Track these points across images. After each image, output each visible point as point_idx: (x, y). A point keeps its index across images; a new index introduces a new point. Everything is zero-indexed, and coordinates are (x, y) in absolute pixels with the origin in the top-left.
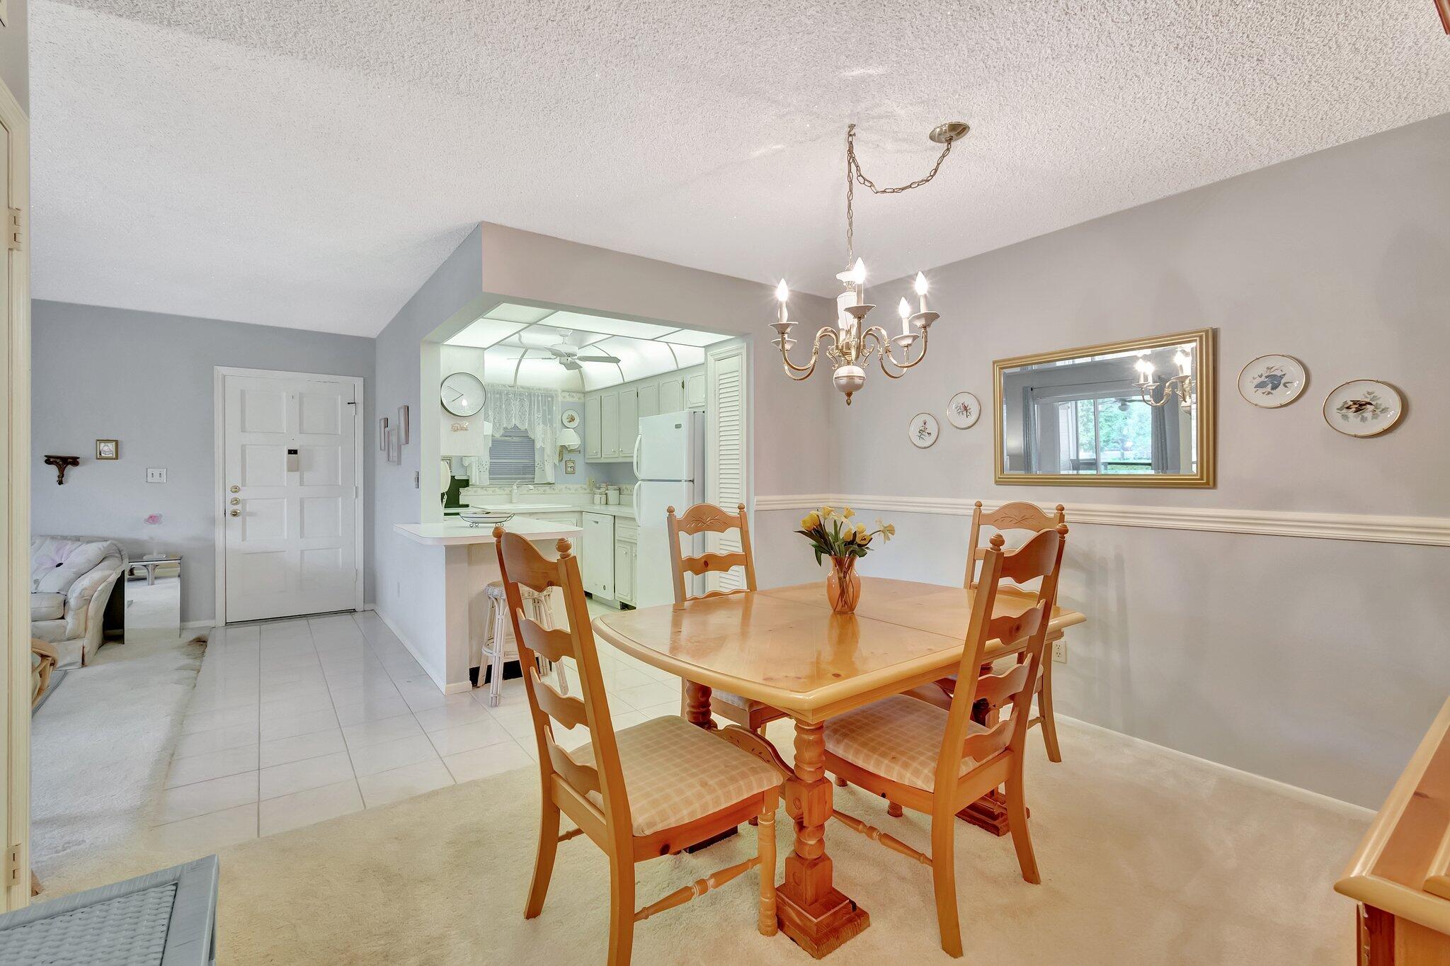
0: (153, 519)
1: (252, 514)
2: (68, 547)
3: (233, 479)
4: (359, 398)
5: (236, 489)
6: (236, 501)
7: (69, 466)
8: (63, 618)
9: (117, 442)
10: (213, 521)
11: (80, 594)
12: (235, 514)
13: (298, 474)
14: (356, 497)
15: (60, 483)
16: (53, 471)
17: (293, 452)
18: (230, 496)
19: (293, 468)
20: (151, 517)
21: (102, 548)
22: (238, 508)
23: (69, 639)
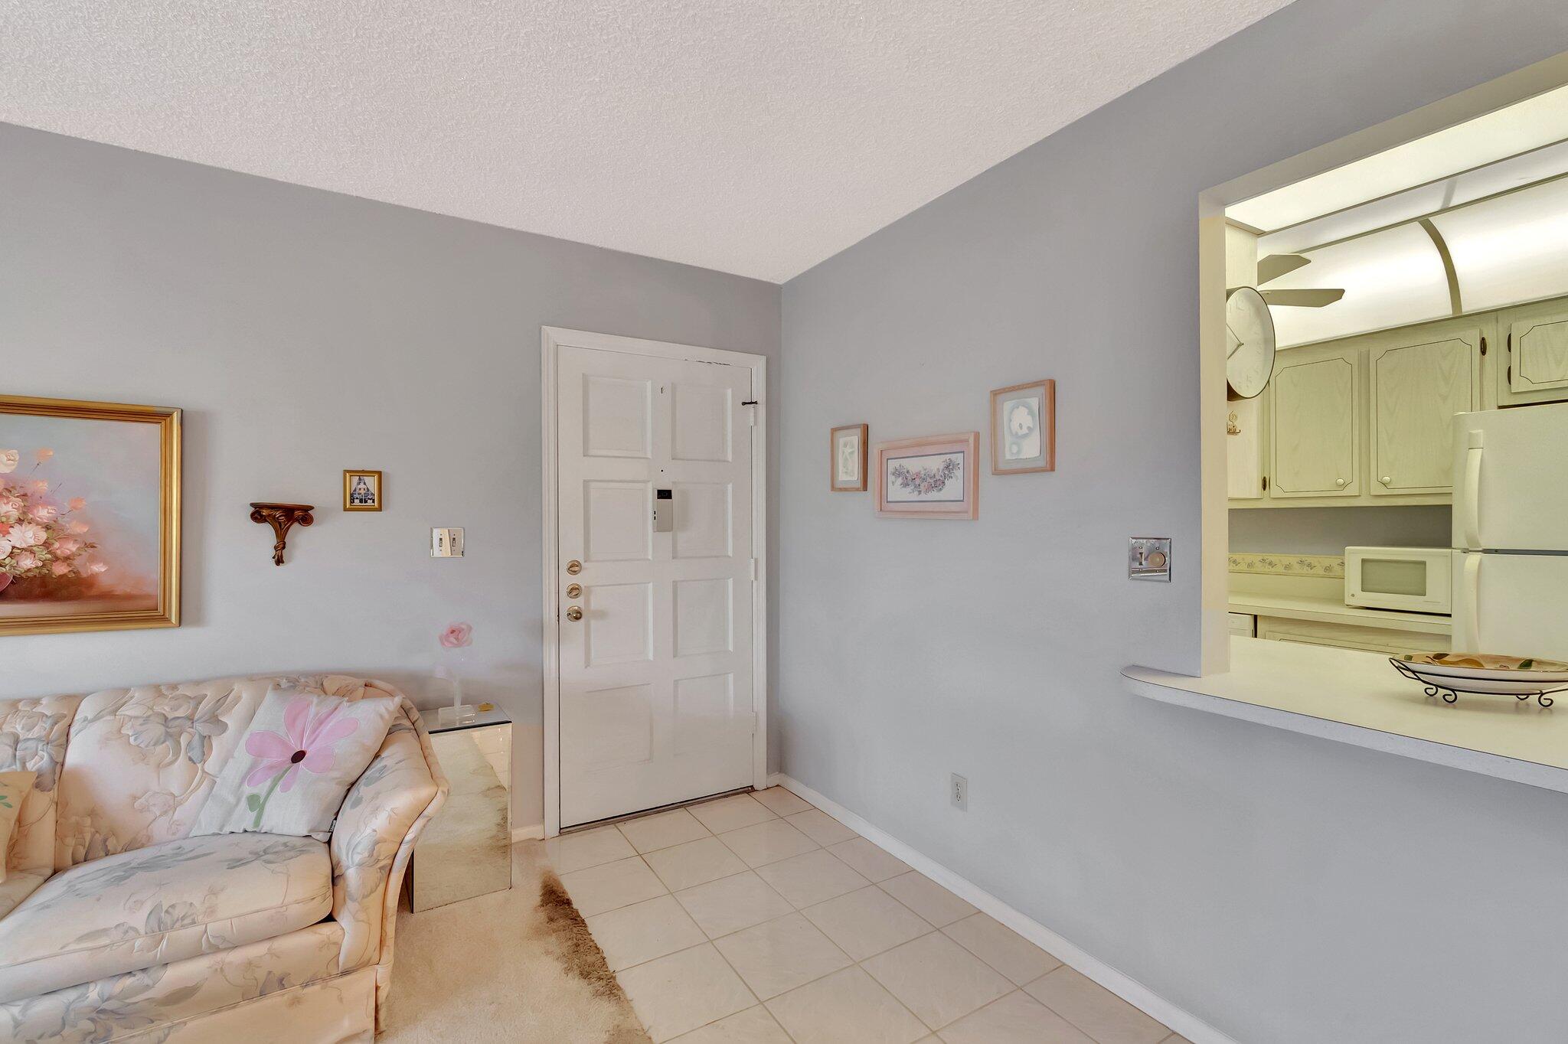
0: (456, 634)
1: (601, 615)
2: (313, 710)
3: (572, 550)
4: (759, 395)
5: (574, 568)
6: (575, 591)
7: (296, 526)
8: (330, 918)
9: (380, 473)
10: (539, 630)
11: (371, 855)
12: (577, 616)
13: (668, 536)
14: (756, 578)
15: (279, 561)
16: (266, 534)
17: (664, 494)
18: (568, 580)
19: (663, 524)
20: (453, 632)
21: (387, 716)
22: (578, 603)
23: (346, 973)
